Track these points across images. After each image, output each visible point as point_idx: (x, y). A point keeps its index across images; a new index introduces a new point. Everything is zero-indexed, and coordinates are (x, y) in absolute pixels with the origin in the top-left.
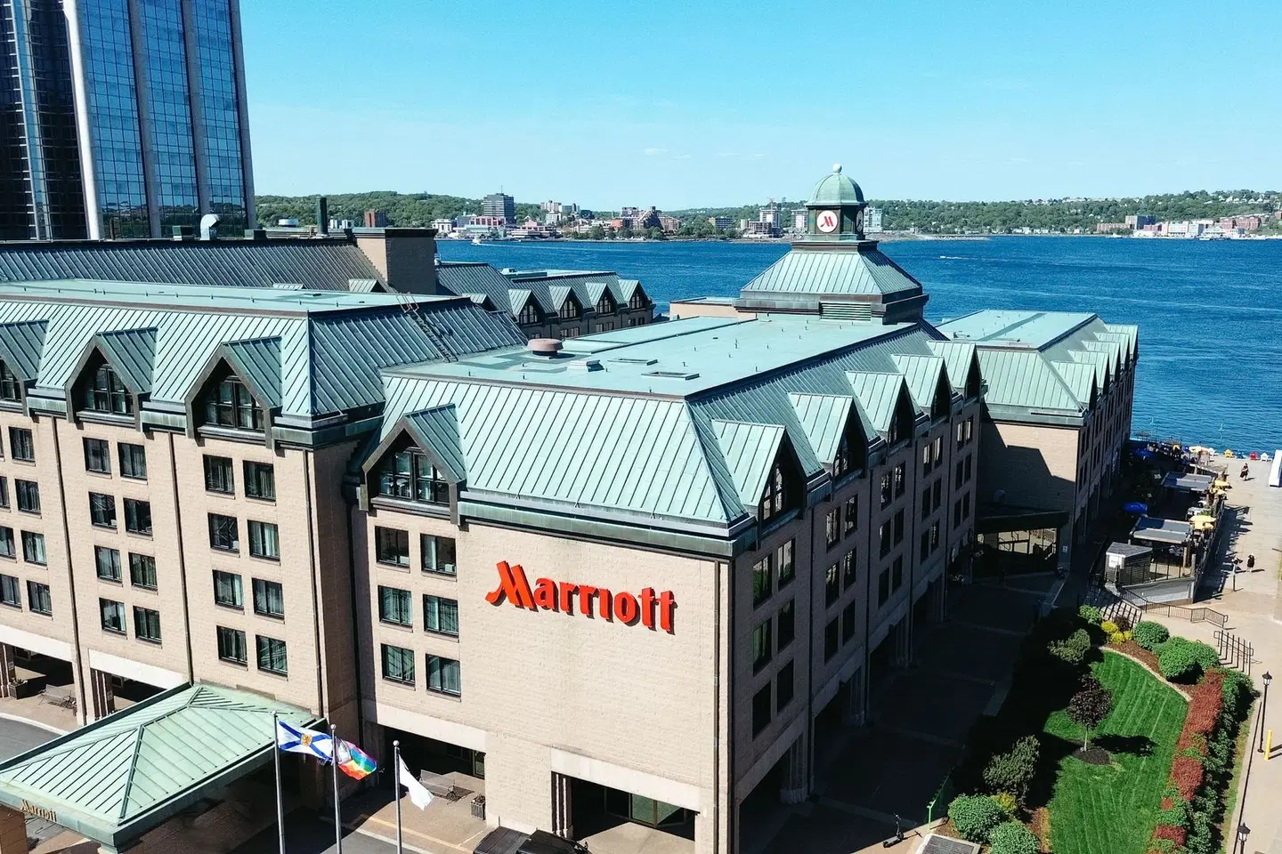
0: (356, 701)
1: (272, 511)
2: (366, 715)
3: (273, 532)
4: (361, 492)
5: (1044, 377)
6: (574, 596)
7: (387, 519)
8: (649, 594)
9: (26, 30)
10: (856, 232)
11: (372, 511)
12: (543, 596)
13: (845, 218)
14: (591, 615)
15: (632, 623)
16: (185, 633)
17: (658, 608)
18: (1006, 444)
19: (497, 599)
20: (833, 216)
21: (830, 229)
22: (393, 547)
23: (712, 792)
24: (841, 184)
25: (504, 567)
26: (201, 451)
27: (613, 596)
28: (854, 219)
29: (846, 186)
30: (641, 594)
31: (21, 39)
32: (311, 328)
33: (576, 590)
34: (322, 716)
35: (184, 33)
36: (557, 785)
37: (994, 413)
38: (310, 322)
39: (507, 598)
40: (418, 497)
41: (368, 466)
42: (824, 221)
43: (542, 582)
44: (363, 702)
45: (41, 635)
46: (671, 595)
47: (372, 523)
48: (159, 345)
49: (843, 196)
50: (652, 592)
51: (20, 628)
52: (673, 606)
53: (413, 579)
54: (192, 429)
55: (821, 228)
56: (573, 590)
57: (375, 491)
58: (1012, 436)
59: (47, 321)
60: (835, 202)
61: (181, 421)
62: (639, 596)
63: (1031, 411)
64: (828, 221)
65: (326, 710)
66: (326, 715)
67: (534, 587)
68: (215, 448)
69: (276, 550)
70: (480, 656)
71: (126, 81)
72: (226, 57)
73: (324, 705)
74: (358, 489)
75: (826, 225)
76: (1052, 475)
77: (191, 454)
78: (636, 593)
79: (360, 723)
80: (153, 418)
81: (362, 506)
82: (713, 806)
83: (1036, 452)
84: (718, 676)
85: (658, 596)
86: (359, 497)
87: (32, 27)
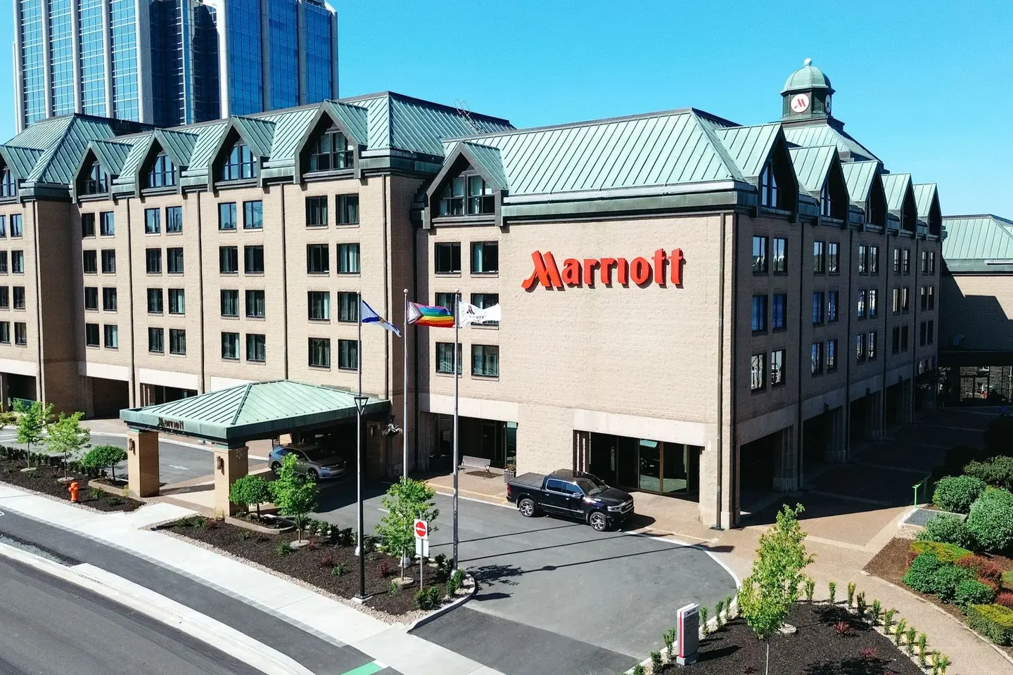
0: (414, 394)
1: (356, 232)
2: (421, 407)
3: (356, 254)
4: (425, 214)
5: (998, 236)
6: (596, 271)
7: (445, 235)
8: (661, 254)
9: (190, 42)
10: (825, 111)
11: (433, 230)
12: (569, 274)
13: (816, 100)
14: (609, 285)
15: (644, 284)
16: (284, 348)
17: (669, 268)
18: (964, 294)
19: (531, 286)
20: (806, 98)
21: (803, 109)
22: (448, 259)
23: (716, 425)
24: (812, 72)
25: (537, 256)
26: (304, 194)
27: (629, 264)
28: (823, 100)
29: (815, 74)
30: (654, 256)
31: (187, 46)
32: (391, 102)
33: (597, 265)
34: (388, 399)
35: (298, 51)
36: (578, 444)
37: (952, 267)
38: (390, 98)
39: (540, 283)
40: (470, 211)
41: (430, 192)
42: (797, 103)
43: (569, 263)
44: (420, 394)
45: (177, 372)
46: (681, 253)
47: (432, 240)
48: (277, 132)
49: (813, 81)
50: (664, 254)
51: (161, 369)
52: (682, 262)
53: (464, 282)
54: (299, 175)
55: (794, 109)
56: (595, 266)
57: (435, 213)
58: (969, 286)
59: (198, 136)
60: (807, 85)
61: (291, 171)
62: (653, 258)
63: (986, 262)
64: (801, 103)
65: (390, 393)
66: (391, 398)
67: (561, 268)
68: (315, 189)
69: (357, 268)
70: (516, 339)
71: (256, 82)
72: (326, 70)
73: (389, 389)
74: (423, 212)
75: (799, 106)
76: (1009, 318)
77: (296, 197)
78: (649, 257)
79: (416, 412)
80: (271, 173)
81: (426, 225)
82: (717, 438)
83: (994, 298)
84: (723, 318)
85: (669, 254)
86: (423, 218)
87: (195, 41)
